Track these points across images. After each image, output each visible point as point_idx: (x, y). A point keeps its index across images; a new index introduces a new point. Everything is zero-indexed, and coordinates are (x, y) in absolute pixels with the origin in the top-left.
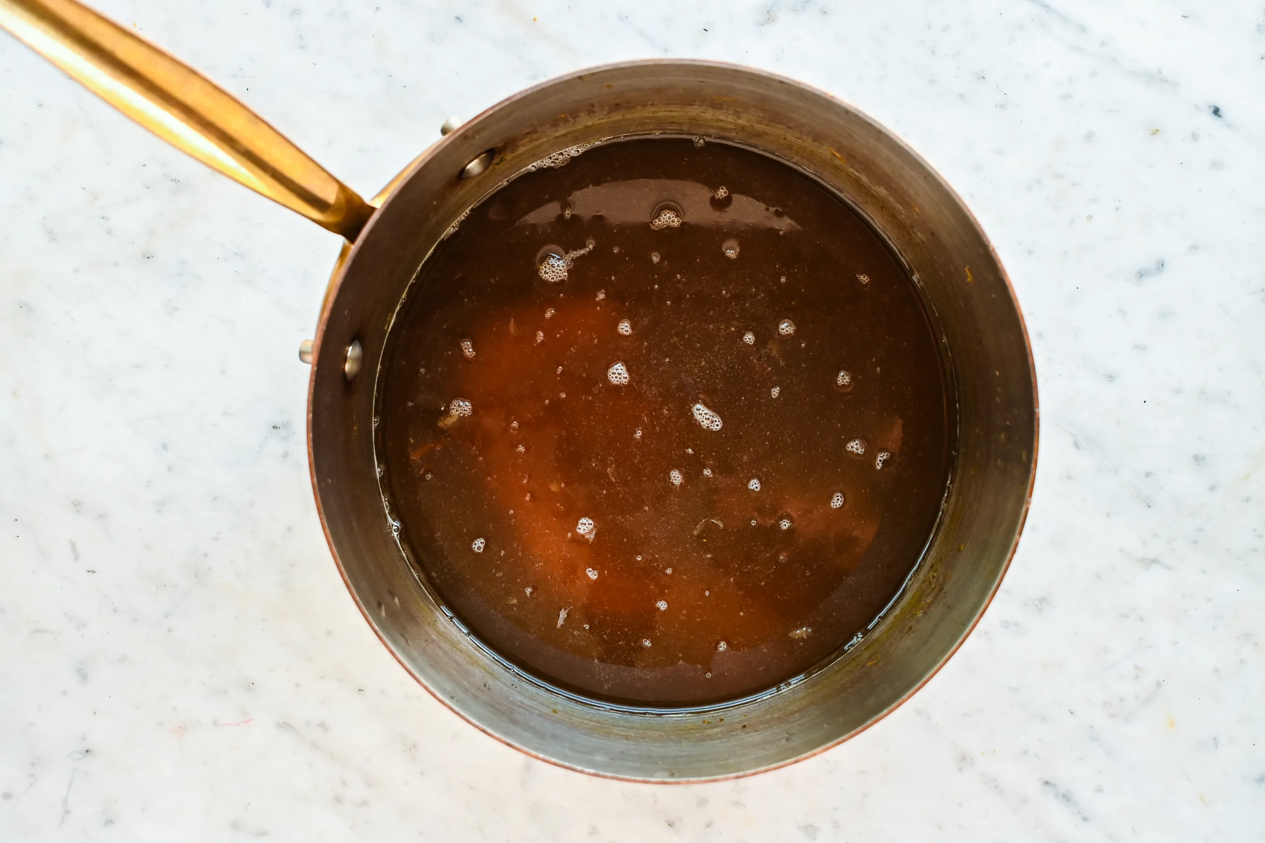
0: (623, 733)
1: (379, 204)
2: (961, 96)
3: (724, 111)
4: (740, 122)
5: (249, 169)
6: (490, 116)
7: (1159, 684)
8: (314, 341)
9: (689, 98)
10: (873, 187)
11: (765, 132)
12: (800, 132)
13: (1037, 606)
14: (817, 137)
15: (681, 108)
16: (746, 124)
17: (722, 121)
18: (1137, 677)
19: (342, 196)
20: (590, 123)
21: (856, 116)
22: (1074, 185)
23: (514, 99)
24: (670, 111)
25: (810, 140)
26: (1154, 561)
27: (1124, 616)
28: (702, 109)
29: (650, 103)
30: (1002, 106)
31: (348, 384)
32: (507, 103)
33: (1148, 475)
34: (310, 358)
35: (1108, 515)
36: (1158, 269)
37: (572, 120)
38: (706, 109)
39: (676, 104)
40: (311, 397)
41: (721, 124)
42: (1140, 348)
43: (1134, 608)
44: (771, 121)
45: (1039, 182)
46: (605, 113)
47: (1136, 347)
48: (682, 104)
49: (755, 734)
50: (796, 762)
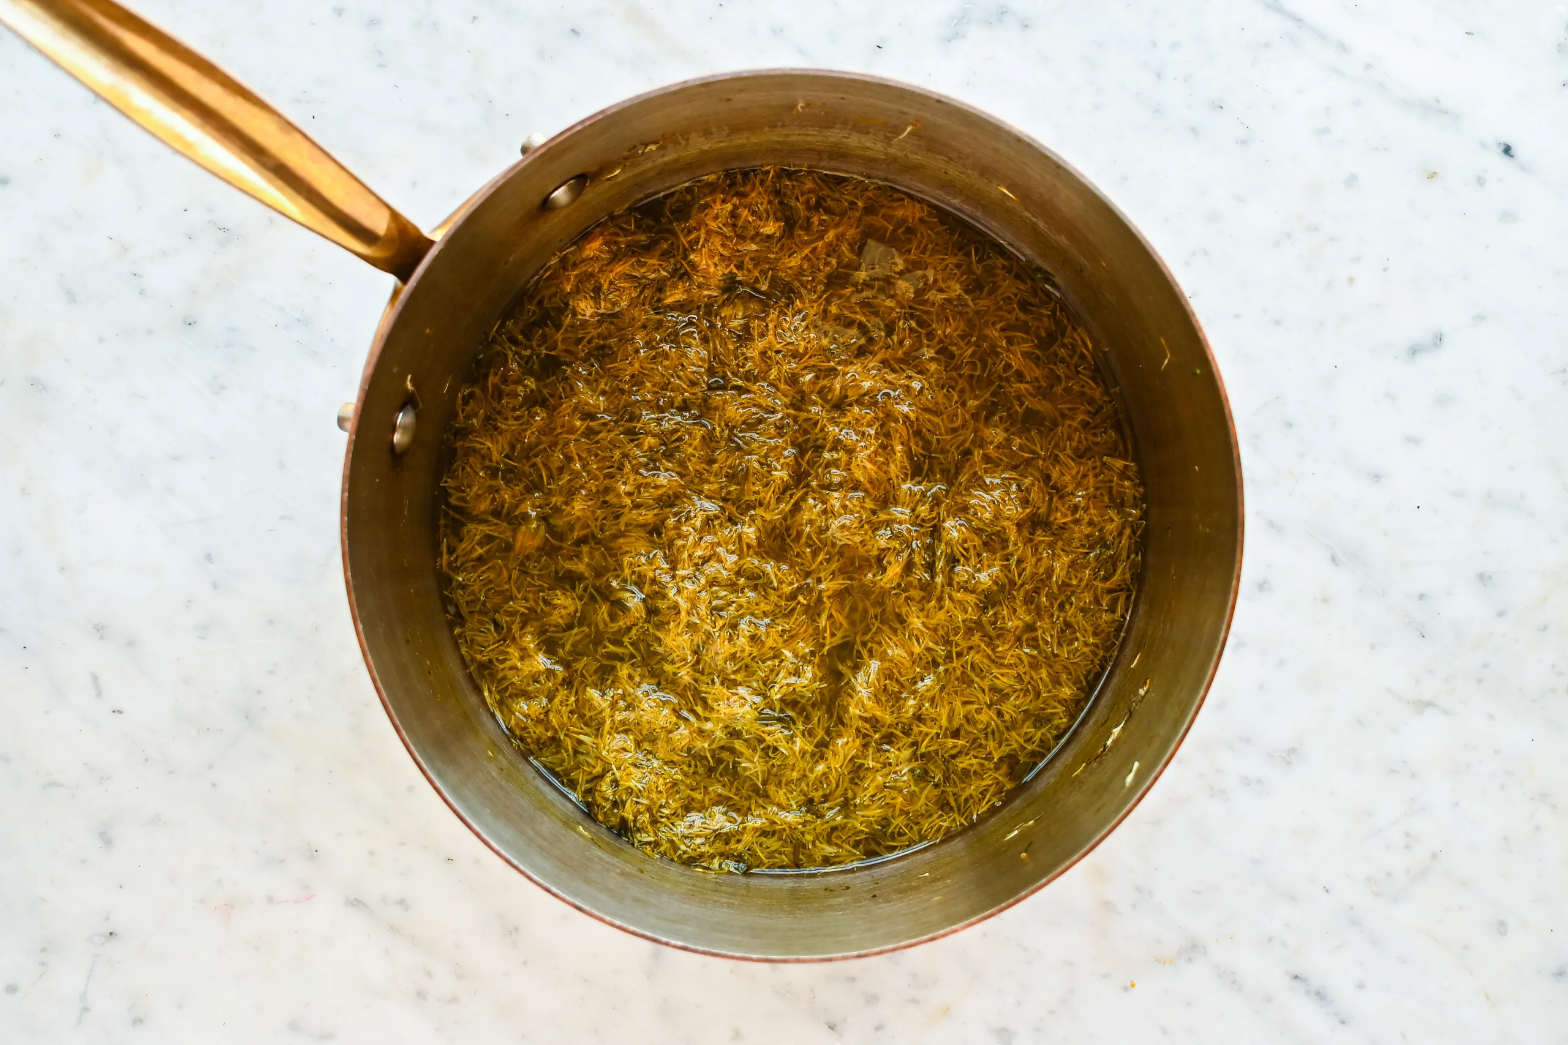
0: (723, 900)
1: (438, 237)
2: (1193, 130)
3: (871, 136)
4: (892, 151)
5: (278, 188)
6: (579, 131)
7: (1434, 856)
8: (357, 405)
9: (828, 119)
10: (1052, 236)
11: (921, 164)
12: (964, 166)
13: (1284, 758)
14: (985, 171)
15: (819, 131)
16: (899, 154)
17: (869, 148)
18: (1408, 847)
19: (393, 225)
20: (706, 147)
21: (1029, 145)
22: (1332, 239)
23: (609, 113)
24: (806, 135)
25: (976, 174)
26: (1430, 704)
27: (1393, 771)
28: (845, 133)
29: (779, 124)
30: (1244, 142)
31: (396, 456)
32: (600, 117)
33: (1422, 597)
34: (349, 425)
35: (1373, 647)
36: (1435, 344)
37: (683, 142)
38: (850, 134)
39: (813, 126)
40: (348, 473)
41: (868, 153)
42: (1413, 441)
43: (1404, 762)
44: (928, 150)
45: (1288, 236)
46: (724, 134)
47: (1408, 439)
48: (820, 127)
49: (885, 905)
50: (932, 939)
